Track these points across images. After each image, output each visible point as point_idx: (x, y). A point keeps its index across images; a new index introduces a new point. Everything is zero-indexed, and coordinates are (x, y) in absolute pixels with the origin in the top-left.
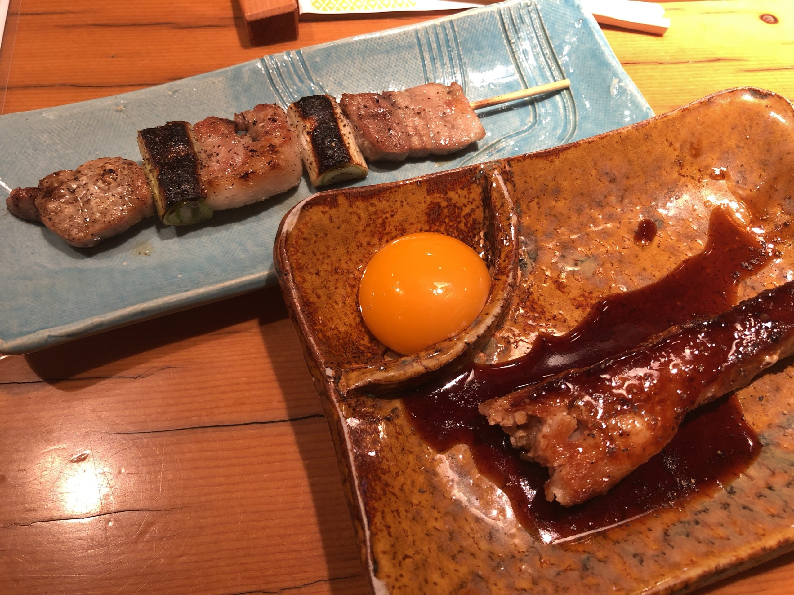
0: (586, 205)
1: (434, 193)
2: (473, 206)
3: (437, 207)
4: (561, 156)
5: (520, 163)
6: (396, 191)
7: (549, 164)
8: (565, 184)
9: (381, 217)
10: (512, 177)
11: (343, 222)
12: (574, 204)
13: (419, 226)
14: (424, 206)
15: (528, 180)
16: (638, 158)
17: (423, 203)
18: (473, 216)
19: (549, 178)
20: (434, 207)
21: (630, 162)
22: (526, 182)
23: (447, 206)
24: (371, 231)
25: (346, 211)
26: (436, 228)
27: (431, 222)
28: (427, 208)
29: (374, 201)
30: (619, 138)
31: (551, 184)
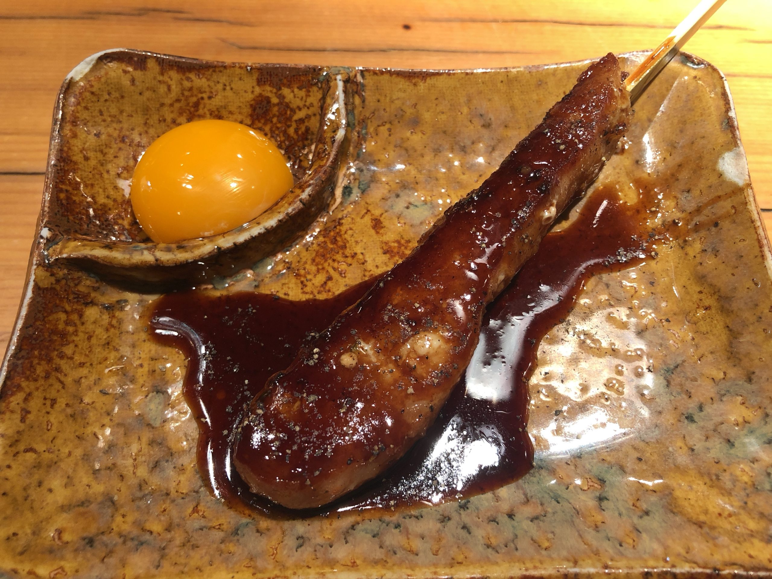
0: (447, 147)
1: (265, 84)
2: (310, 112)
3: (265, 102)
4: (428, 80)
5: (376, 77)
6: (221, 72)
7: (412, 87)
8: (427, 116)
9: (196, 96)
10: (363, 91)
11: (148, 89)
12: (432, 142)
13: (240, 117)
14: (250, 97)
15: (382, 99)
16: (524, 107)
17: (250, 93)
18: (306, 124)
19: (408, 103)
20: (262, 101)
21: (513, 108)
22: (379, 101)
23: (278, 104)
24: (181, 108)
25: (155, 78)
26: (260, 125)
27: (255, 117)
28: (254, 100)
29: (192, 76)
30: (506, 77)
31: (409, 111)
